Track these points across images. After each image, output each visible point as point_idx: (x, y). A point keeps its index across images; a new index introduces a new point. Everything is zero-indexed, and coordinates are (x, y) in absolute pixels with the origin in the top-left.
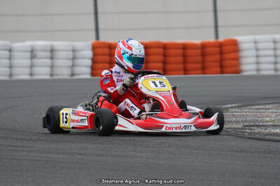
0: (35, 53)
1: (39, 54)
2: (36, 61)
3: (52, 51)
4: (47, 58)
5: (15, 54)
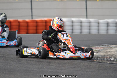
0: (109, 24)
1: (111, 25)
2: (109, 28)
3: (116, 23)
4: (114, 26)
5: (100, 25)
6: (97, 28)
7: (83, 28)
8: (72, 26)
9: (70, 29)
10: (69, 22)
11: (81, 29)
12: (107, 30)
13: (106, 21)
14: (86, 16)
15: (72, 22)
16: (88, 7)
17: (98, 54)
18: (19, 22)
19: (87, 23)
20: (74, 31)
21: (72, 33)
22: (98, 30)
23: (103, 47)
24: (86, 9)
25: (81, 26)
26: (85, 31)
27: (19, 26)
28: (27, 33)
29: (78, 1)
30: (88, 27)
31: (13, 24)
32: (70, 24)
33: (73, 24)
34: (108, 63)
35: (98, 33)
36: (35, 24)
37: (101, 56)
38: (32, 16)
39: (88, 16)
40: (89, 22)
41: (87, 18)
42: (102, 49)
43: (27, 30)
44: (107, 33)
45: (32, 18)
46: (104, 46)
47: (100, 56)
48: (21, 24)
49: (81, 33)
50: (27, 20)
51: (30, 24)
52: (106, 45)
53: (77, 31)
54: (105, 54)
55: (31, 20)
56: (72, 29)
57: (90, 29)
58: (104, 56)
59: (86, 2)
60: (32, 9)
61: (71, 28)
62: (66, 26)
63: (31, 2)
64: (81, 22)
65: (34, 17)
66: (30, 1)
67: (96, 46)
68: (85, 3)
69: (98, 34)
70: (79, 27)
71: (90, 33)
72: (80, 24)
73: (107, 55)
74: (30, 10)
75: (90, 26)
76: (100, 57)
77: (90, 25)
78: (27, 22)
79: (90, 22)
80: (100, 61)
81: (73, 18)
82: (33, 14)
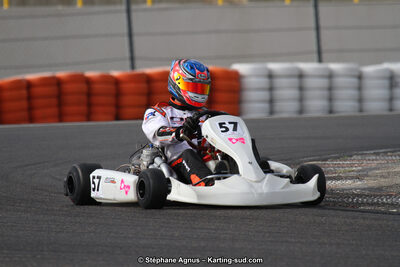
6: (354, 93)
7: (309, 94)
8: (271, 89)
9: (263, 101)
10: (258, 76)
11: (301, 99)
12: (391, 99)
13: (387, 70)
14: (315, 56)
15: (271, 76)
16: (322, 23)
17: (359, 183)
18: (88, 81)
19: (322, 76)
20: (279, 106)
21: (272, 112)
22: (360, 100)
23: (376, 160)
24: (318, 28)
25: (301, 88)
26: (316, 105)
27: (89, 94)
28: (118, 118)
29: (288, 2)
30: (326, 93)
31: (68, 88)
32: (264, 82)
33: (271, 83)
34: (393, 213)
35: (361, 110)
36: (144, 86)
37: (370, 189)
38: (132, 59)
39: (324, 55)
40: (327, 73)
41: (320, 60)
42: (374, 164)
43: (118, 106)
44: (391, 110)
45: (133, 67)
46: (377, 154)
47: (364, 189)
48: (97, 87)
49: (301, 111)
50: (116, 73)
51: (127, 87)
52: (386, 153)
53: (287, 107)
54: (383, 182)
55: (128, 71)
56: (271, 101)
57: (331, 99)
58: (380, 189)
59: (316, 6)
60: (130, 35)
61: (265, 95)
62: (250, 89)
63: (129, 11)
64: (301, 76)
65: (138, 63)
66: (123, 7)
67: (351, 156)
68: (311, 10)
69: (358, 114)
70: (294, 93)
71: (331, 112)
72: (295, 81)
73: (391, 187)
74: (126, 39)
75: (330, 89)
76: (367, 193)
77: (331, 83)
78: (116, 82)
79: (331, 76)
80: (368, 208)
81: (274, 61)
82: (137, 53)
